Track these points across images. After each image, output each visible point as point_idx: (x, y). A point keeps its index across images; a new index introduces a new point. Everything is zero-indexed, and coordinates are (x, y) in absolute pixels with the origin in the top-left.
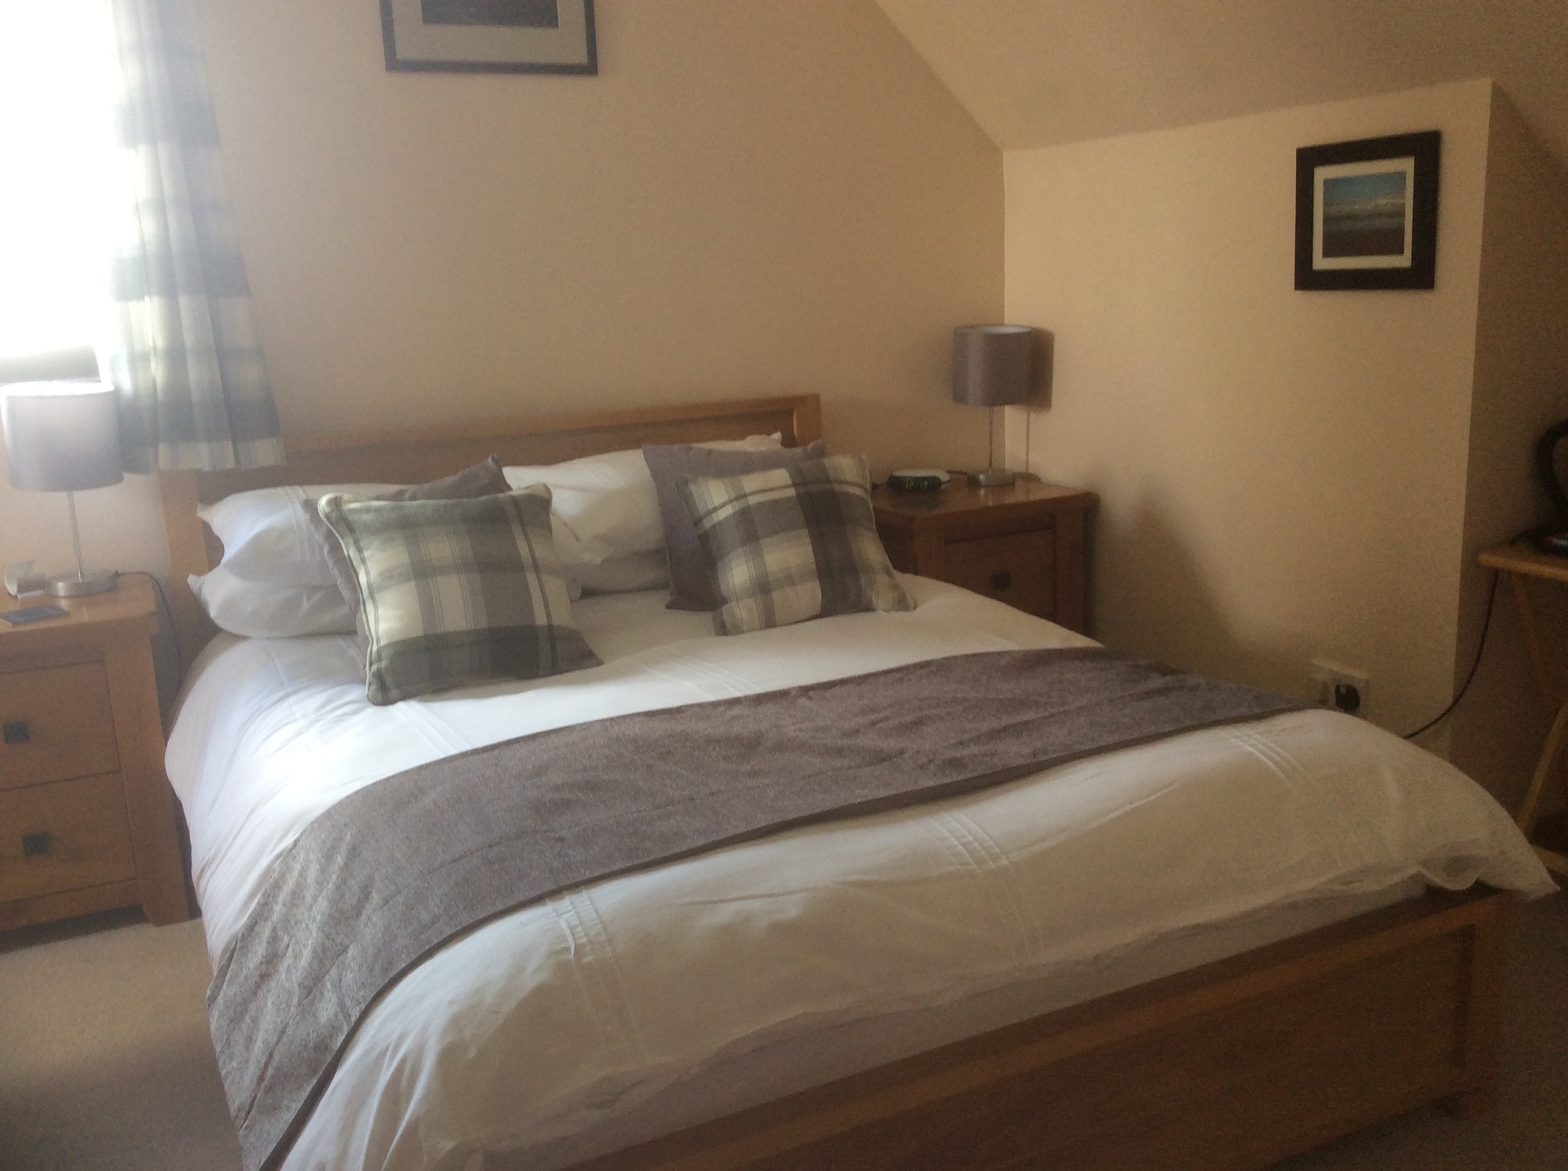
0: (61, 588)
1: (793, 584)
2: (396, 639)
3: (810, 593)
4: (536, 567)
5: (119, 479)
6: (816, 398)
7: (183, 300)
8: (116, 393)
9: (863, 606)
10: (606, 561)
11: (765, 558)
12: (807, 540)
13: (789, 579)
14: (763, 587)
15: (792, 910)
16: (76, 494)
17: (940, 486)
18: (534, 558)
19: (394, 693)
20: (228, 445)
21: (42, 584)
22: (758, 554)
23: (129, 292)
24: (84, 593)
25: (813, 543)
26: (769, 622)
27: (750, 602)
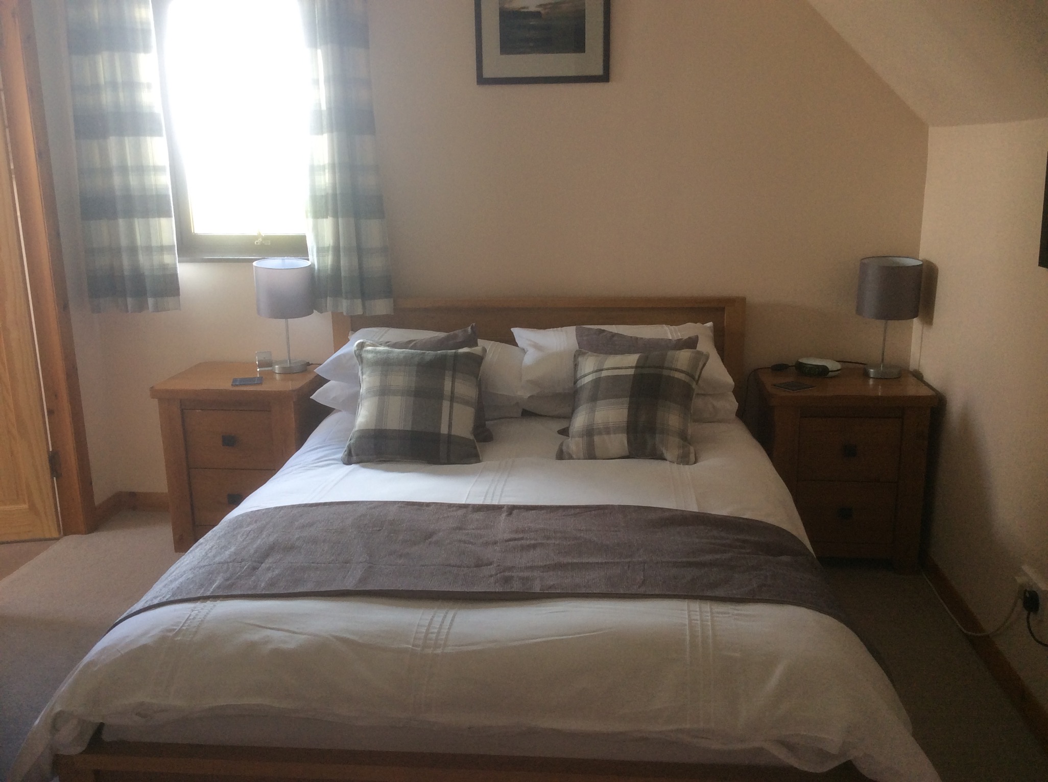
0: (277, 368)
1: (608, 433)
2: (361, 429)
3: (619, 442)
4: (452, 399)
5: (310, 313)
6: (743, 300)
7: (340, 220)
8: (311, 268)
9: (657, 456)
10: (531, 397)
11: (596, 413)
12: (626, 406)
13: (607, 430)
14: (589, 433)
15: (292, 643)
16: (290, 320)
17: (828, 373)
18: (452, 392)
19: (354, 458)
20: (359, 302)
21: (270, 364)
22: (592, 411)
23: (318, 214)
24: (287, 372)
25: (630, 409)
26: (591, 455)
27: (579, 440)
